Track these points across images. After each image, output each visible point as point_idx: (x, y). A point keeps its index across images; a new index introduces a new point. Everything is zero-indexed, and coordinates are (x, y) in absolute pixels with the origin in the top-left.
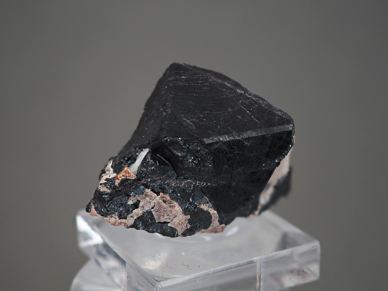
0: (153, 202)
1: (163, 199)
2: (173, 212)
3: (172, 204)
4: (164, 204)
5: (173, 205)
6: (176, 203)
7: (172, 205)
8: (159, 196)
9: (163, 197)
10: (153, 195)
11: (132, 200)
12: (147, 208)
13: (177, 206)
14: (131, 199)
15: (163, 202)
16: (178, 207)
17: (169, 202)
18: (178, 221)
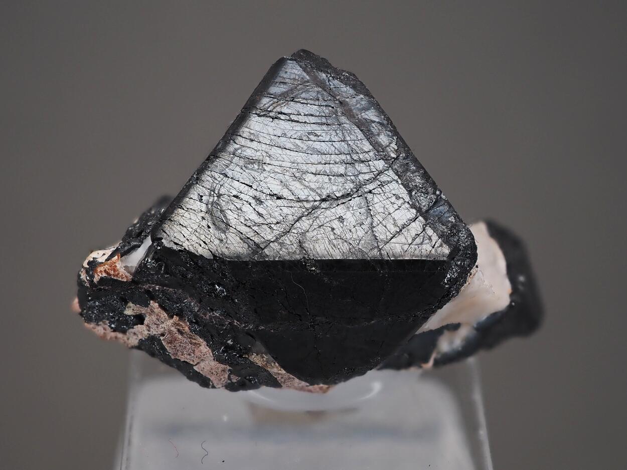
0: (163, 325)
1: (178, 327)
2: (197, 353)
3: (195, 339)
4: (180, 337)
5: (197, 342)
6: (201, 340)
7: (194, 341)
8: (171, 321)
9: (178, 325)
10: (162, 316)
11: (132, 308)
12: (154, 332)
13: (203, 346)
14: (130, 307)
15: (177, 332)
16: (206, 348)
17: (189, 336)
18: (209, 368)
